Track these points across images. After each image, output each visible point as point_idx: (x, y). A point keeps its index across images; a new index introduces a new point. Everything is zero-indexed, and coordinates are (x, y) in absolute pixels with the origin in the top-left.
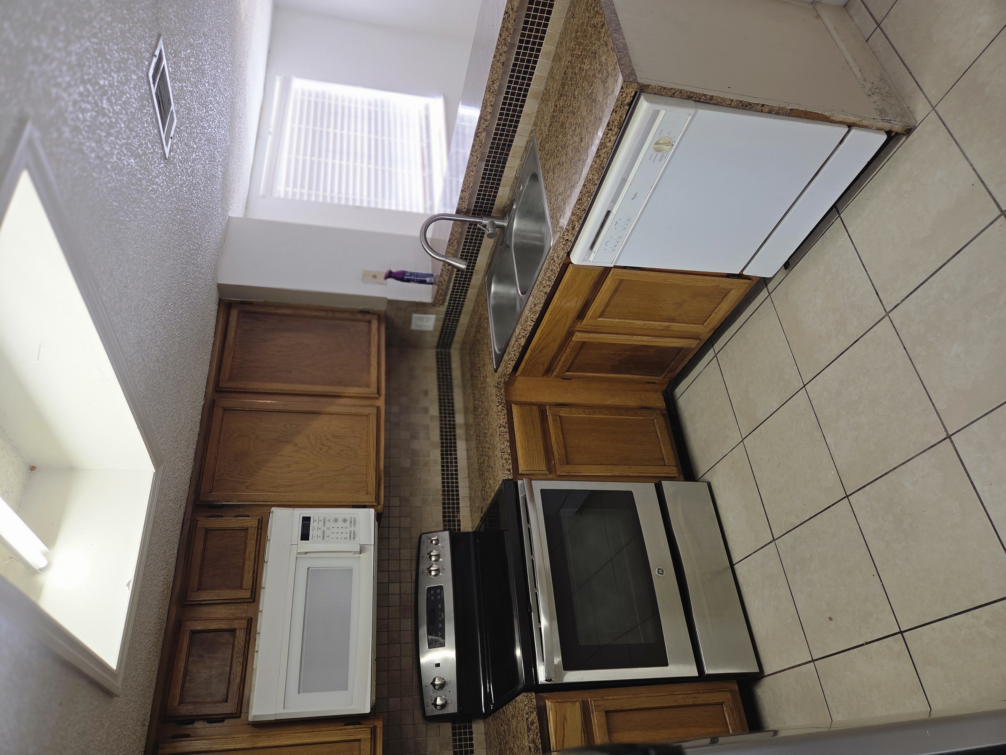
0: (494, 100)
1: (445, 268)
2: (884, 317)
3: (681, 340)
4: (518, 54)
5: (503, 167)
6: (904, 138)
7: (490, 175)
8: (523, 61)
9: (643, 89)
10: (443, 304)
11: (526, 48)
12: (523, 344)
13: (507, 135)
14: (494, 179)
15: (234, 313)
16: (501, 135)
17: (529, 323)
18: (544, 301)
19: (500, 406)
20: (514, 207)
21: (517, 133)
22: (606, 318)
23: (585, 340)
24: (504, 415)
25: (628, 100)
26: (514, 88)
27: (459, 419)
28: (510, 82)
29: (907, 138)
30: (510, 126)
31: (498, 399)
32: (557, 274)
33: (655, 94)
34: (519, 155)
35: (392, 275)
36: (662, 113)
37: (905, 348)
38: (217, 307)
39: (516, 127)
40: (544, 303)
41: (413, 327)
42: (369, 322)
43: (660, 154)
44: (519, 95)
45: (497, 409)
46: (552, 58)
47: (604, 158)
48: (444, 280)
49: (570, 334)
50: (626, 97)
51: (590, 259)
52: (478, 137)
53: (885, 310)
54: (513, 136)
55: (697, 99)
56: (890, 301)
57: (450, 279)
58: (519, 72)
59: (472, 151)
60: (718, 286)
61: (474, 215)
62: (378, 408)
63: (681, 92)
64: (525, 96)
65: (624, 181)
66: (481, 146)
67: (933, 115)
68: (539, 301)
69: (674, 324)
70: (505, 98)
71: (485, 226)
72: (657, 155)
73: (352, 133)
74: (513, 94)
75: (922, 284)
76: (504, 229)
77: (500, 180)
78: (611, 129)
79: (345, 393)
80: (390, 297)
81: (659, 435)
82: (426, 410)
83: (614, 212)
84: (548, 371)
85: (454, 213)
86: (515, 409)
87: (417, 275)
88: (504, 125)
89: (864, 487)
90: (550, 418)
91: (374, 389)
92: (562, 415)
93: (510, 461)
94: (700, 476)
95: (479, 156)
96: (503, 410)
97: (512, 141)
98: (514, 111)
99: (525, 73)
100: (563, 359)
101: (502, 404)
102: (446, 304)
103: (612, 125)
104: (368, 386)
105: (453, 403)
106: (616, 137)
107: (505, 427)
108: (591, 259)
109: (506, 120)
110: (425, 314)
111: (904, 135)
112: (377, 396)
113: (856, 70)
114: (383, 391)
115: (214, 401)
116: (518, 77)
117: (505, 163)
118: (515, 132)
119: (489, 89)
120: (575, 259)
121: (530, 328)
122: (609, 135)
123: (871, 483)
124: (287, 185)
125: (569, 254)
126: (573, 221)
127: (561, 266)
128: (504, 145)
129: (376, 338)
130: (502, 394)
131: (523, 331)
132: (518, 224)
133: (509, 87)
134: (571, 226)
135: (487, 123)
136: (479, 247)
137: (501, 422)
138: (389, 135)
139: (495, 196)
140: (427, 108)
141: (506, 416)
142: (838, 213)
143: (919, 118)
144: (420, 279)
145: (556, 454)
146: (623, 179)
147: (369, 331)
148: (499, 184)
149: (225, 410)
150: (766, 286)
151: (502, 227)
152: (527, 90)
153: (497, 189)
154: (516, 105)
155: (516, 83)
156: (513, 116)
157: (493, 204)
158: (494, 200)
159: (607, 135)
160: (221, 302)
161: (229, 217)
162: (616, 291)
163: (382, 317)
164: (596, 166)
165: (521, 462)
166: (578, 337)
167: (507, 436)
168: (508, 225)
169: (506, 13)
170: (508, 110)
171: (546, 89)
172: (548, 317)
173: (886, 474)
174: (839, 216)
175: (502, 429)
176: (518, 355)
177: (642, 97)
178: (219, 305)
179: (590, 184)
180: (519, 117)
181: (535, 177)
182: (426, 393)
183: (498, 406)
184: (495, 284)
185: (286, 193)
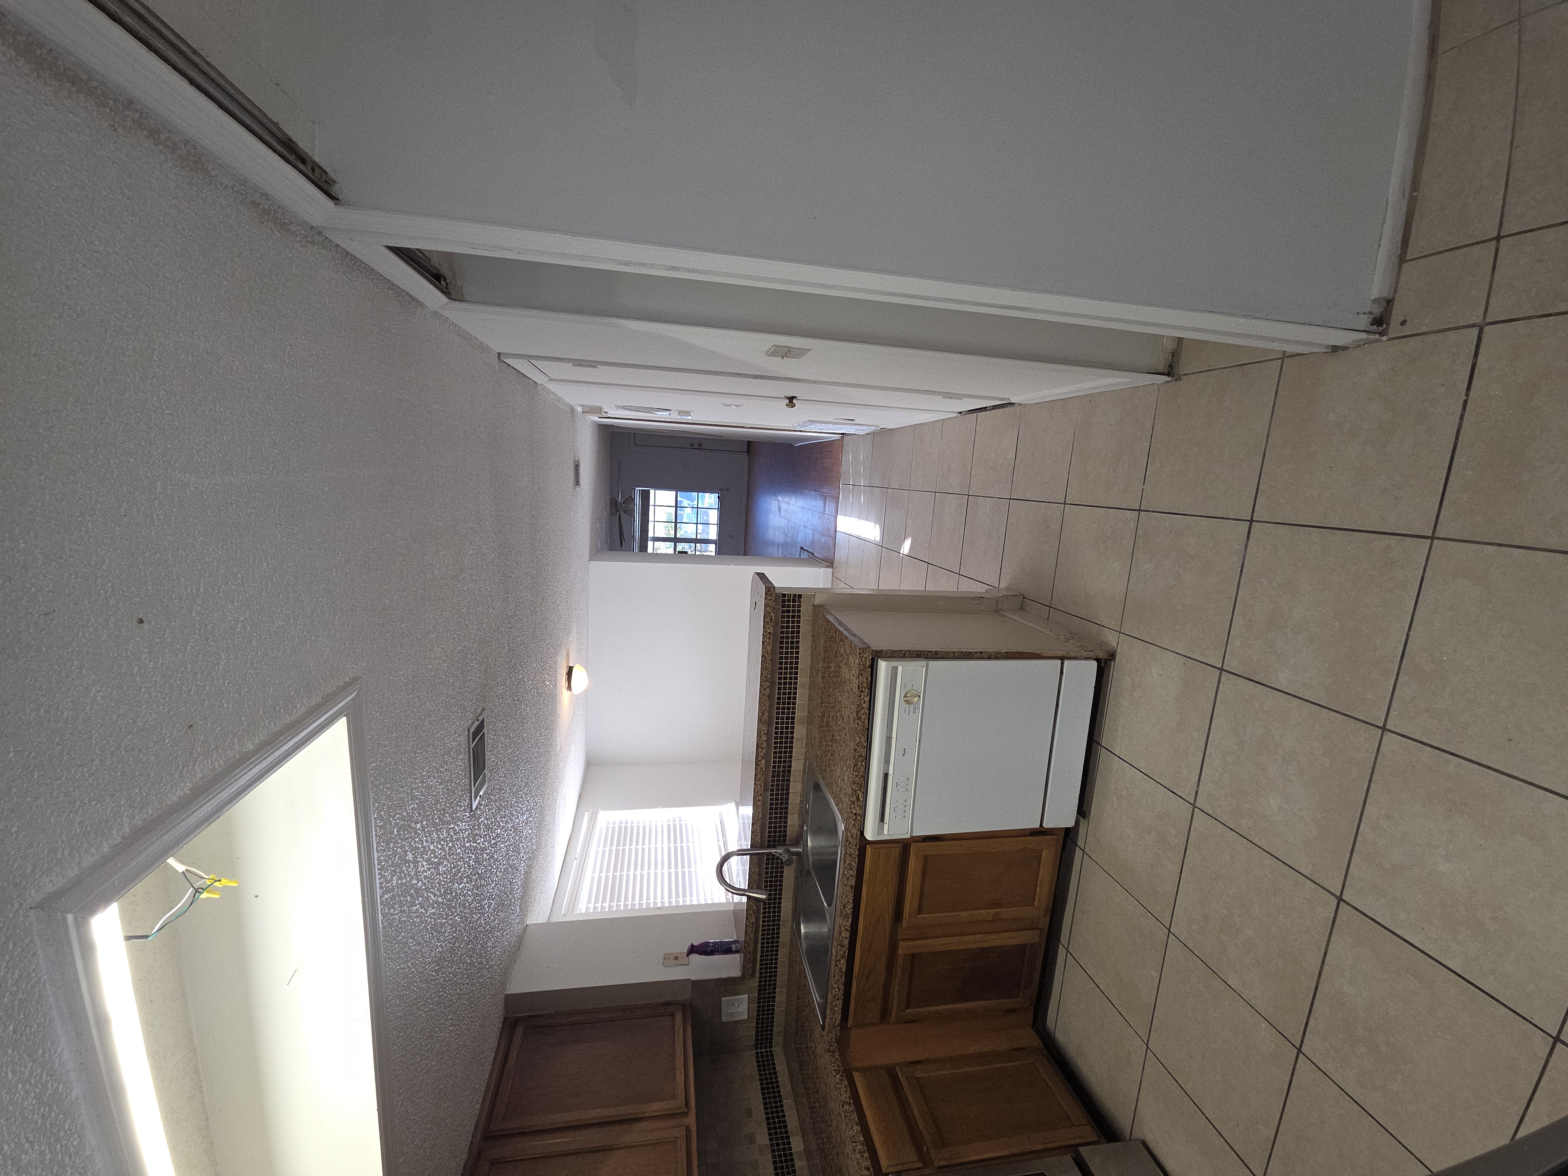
0: (766, 728)
1: (749, 922)
2: (1193, 811)
3: (1020, 932)
4: (779, 689)
5: (788, 794)
6: (1113, 663)
7: (777, 804)
8: (784, 694)
9: (878, 655)
10: (753, 975)
11: (785, 683)
12: (844, 970)
13: (785, 762)
14: (781, 809)
15: (520, 1030)
16: (780, 762)
17: (843, 934)
18: (852, 898)
19: (838, 1076)
20: (805, 828)
21: (793, 758)
22: (925, 914)
23: (913, 951)
24: (845, 1087)
25: (868, 664)
26: (782, 718)
27: (797, 1144)
28: (778, 713)
29: (1115, 662)
30: (785, 752)
31: (834, 1066)
32: (857, 859)
33: (889, 657)
34: (800, 779)
35: (695, 949)
36: (900, 668)
37: (1231, 829)
38: (500, 1026)
39: (791, 752)
40: (853, 900)
41: (724, 1019)
42: (672, 1015)
43: (912, 707)
44: (787, 723)
45: (835, 1080)
46: (808, 687)
47: (864, 720)
48: (750, 939)
49: (893, 947)
50: (865, 661)
51: (884, 832)
52: (759, 765)
53: (1190, 804)
54: (790, 762)
55: (925, 656)
56: (1188, 792)
57: (756, 938)
58: (784, 703)
59: (755, 781)
60: (1026, 848)
61: (769, 847)
62: (688, 1128)
63: (910, 653)
64: (793, 723)
65: (889, 739)
66: (763, 774)
67: (1122, 637)
68: (847, 899)
69: (1003, 910)
70: (777, 728)
71: (781, 854)
72: (909, 707)
73: (653, 846)
74: (782, 723)
75: (1203, 762)
76: (800, 856)
77: (787, 808)
78: (862, 691)
79: (646, 1112)
80: (694, 978)
81: (1050, 1084)
82: (751, 1139)
83: (891, 772)
84: (884, 1014)
85: (749, 848)
86: (858, 1078)
87: (722, 944)
88: (780, 752)
89: (1307, 1023)
90: (904, 1082)
91: (681, 1100)
92: (920, 1076)
93: (867, 1155)
94: (1129, 1136)
95: (763, 784)
96: (842, 1080)
97: (790, 766)
98: (787, 738)
99: (789, 703)
100: (897, 989)
101: (839, 1072)
102: (758, 975)
103: (862, 687)
104: (674, 1097)
105: (785, 1121)
106: (869, 697)
107: (849, 1104)
108: (886, 832)
109: (781, 747)
110: (736, 994)
111: (1111, 660)
112: (686, 1111)
113: (1048, 632)
114: (693, 1103)
115: (480, 1152)
116: (783, 708)
117: (788, 789)
118: (791, 757)
119: (760, 719)
120: (869, 835)
121: (846, 942)
122: (862, 696)
123: (1310, 1012)
124: (589, 902)
125: (862, 833)
126: (856, 791)
127: (858, 847)
128: (784, 771)
129: (681, 1032)
130: (837, 1060)
131: (839, 947)
132: (812, 841)
133: (777, 718)
134: (855, 797)
135: (764, 751)
136: (781, 890)
137: (843, 1098)
138: (688, 842)
139: (785, 827)
140: (721, 815)
141: (848, 1088)
142: (1099, 744)
143: (1114, 644)
144: (724, 949)
145: (925, 1133)
146: (887, 738)
147: (673, 1028)
148: (786, 813)
149: (492, 1164)
150: (1077, 845)
151: (797, 854)
152: (793, 718)
153: (786, 818)
154: (787, 733)
155: (783, 713)
156: (786, 743)
157: (785, 836)
158: (786, 831)
159: (861, 696)
160: (506, 1019)
161: (527, 925)
162: (924, 873)
163: (687, 1008)
164: (859, 728)
165: (881, 1153)
166: (904, 948)
167: (855, 1116)
168: (803, 850)
169: (763, 656)
170: (781, 738)
171: (809, 713)
172: (862, 922)
173: (1316, 988)
174: (1102, 746)
175: (846, 1107)
176: (842, 988)
177: (879, 660)
178: (504, 1023)
179: (860, 748)
180: (792, 742)
181: (817, 787)
182: (749, 1112)
183: (835, 1076)
184: (804, 923)
185: (588, 908)
